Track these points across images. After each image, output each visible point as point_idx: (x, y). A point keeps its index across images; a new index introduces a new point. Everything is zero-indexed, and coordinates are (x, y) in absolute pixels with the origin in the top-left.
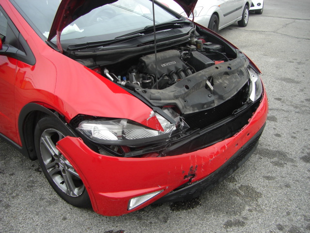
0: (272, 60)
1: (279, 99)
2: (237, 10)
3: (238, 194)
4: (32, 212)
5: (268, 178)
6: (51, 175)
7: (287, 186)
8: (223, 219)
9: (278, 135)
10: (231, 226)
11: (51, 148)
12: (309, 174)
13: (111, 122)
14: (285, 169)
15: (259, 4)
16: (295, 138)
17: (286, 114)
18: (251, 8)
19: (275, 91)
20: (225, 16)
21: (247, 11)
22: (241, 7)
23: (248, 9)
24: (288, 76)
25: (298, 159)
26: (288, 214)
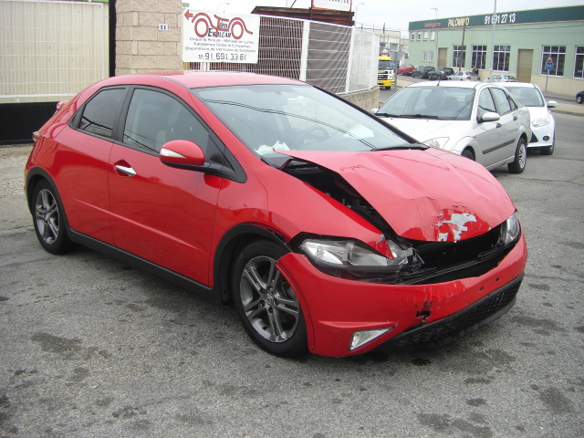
0: (557, 219)
1: (558, 267)
2: (505, 144)
3: (484, 356)
4: (227, 359)
5: (526, 344)
6: (250, 319)
7: (551, 353)
8: (463, 376)
9: (548, 305)
10: (472, 383)
11: (256, 282)
12: (582, 343)
13: (336, 243)
14: (551, 337)
15: (546, 138)
16: (571, 308)
17: (565, 283)
18: (530, 145)
19: (553, 257)
20: (484, 153)
21: (523, 148)
22: (512, 141)
23: (526, 145)
24: (579, 241)
25: (571, 329)
26: (547, 377)
